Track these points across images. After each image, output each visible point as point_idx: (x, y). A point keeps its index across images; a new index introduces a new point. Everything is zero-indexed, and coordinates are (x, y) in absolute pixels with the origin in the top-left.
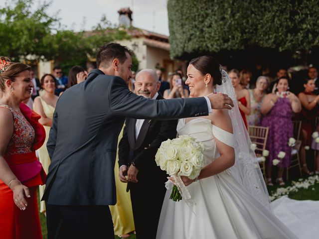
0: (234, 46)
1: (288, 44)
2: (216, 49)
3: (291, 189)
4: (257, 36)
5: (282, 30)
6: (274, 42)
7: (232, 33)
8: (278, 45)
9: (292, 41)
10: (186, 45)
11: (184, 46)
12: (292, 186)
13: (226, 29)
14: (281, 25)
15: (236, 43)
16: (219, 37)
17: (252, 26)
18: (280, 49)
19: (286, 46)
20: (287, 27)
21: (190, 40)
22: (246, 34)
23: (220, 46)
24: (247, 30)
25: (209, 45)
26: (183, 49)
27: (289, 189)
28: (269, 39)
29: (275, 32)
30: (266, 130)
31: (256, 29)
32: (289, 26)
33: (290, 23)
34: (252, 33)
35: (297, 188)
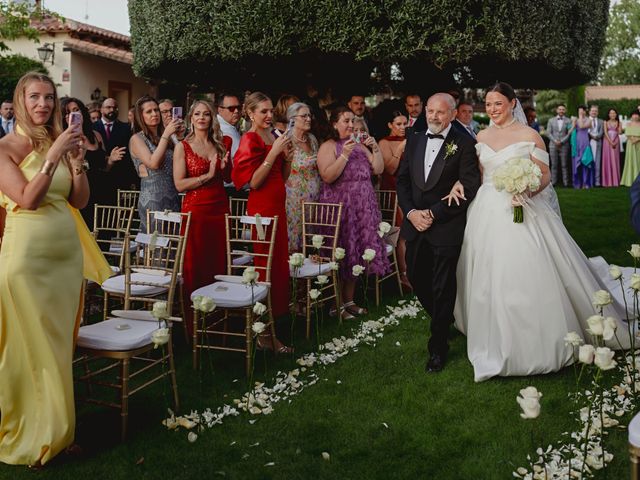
0: (272, 48)
1: (372, 47)
2: (236, 53)
3: (387, 321)
4: (314, 29)
5: (361, 20)
6: (347, 42)
7: (268, 23)
8: (355, 48)
9: (379, 41)
10: (171, 45)
11: (168, 48)
12: (387, 316)
13: (255, 16)
14: (359, 11)
15: (275, 43)
16: (242, 29)
17: (305, 10)
18: (358, 56)
19: (368, 51)
20: (370, 15)
21: (179, 34)
22: (293, 25)
23: (243, 47)
24: (296, 19)
25: (221, 45)
26: (166, 54)
27: (383, 322)
28: (337, 36)
29: (349, 23)
30: (337, 208)
31: (313, 18)
32: (373, 13)
33: (374, 9)
34: (306, 23)
35: (397, 318)
